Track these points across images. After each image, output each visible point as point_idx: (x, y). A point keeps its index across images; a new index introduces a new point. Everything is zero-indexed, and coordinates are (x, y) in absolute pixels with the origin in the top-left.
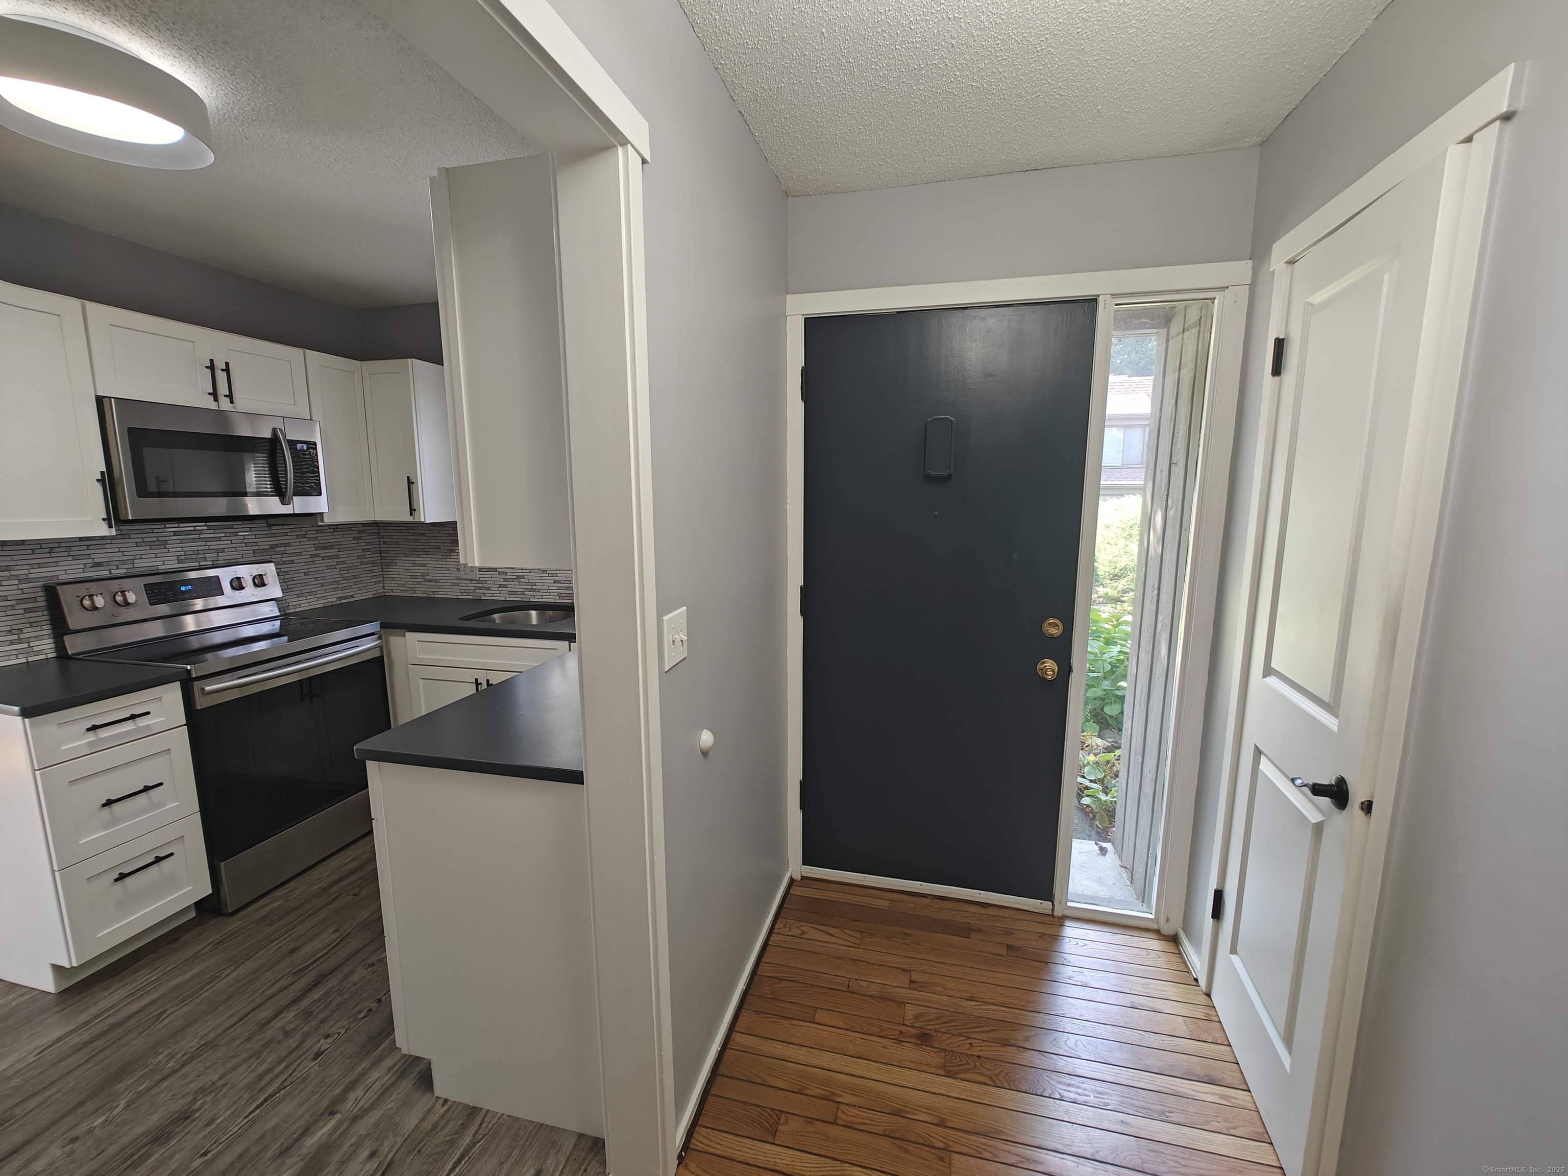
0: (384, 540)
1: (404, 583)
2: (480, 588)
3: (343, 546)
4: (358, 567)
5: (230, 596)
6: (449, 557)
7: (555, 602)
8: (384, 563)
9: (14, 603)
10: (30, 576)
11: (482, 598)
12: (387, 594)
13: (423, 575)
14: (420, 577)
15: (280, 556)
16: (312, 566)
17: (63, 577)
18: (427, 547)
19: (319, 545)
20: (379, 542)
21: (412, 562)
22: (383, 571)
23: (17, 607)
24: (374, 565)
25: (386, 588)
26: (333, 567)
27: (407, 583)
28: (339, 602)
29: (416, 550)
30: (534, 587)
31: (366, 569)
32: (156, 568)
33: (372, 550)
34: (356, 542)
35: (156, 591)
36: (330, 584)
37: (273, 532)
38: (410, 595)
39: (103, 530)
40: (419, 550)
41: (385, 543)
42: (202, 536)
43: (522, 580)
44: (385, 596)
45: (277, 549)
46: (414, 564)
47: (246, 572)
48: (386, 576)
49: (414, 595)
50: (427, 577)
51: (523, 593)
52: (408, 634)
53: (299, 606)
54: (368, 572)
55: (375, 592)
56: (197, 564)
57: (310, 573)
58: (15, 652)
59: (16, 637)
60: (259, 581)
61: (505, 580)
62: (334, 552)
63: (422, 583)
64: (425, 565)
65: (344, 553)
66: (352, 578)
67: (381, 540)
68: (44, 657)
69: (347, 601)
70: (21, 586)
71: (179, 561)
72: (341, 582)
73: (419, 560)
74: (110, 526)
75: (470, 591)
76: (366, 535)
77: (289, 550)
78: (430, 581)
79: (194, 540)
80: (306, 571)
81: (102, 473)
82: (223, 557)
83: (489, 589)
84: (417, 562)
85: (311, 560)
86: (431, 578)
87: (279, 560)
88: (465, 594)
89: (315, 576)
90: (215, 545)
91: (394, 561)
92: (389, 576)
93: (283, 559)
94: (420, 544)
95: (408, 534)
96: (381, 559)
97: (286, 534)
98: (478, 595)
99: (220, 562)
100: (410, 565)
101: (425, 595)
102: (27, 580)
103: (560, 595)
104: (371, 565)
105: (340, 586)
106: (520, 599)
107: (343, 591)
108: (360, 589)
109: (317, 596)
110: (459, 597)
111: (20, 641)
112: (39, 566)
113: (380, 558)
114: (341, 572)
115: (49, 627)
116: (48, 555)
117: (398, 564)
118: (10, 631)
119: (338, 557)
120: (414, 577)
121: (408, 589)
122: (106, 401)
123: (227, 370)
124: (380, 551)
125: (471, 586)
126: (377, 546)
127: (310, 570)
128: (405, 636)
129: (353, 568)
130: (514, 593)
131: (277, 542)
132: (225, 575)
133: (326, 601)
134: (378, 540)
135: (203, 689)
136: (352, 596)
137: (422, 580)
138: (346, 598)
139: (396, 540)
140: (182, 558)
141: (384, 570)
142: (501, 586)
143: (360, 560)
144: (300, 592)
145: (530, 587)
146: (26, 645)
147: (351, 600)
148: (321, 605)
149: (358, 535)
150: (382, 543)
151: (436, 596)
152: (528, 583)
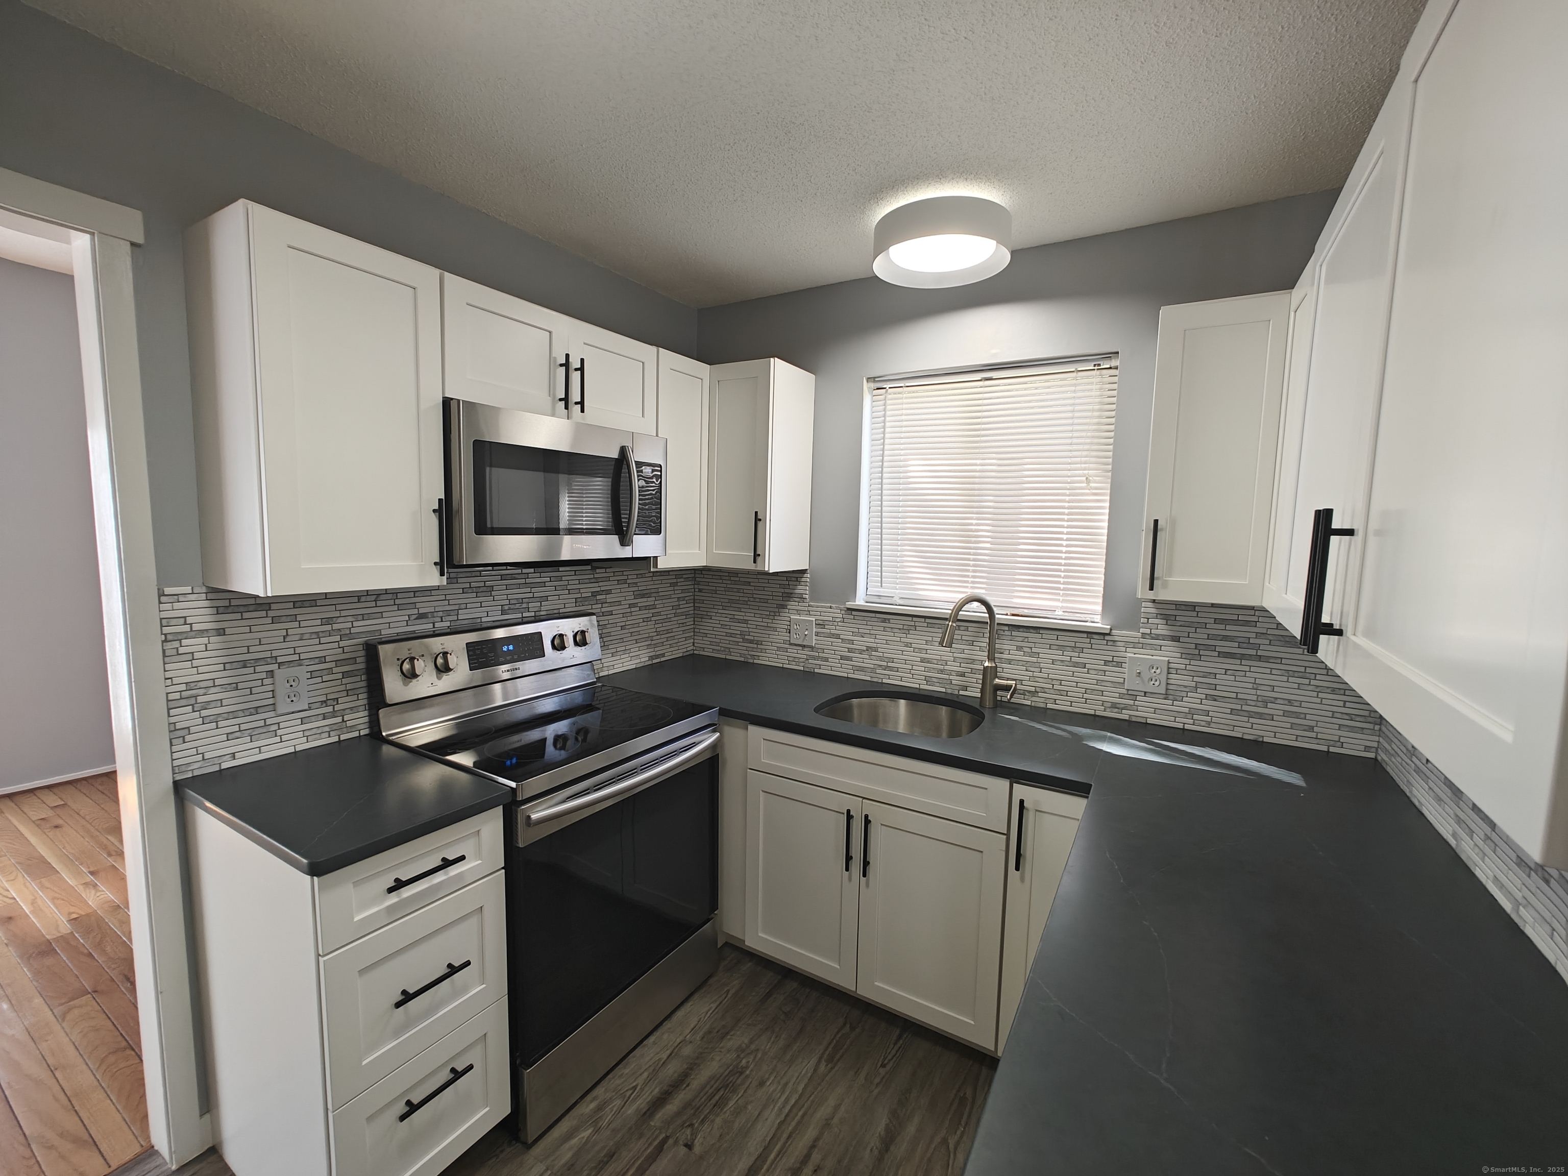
0: (700, 587)
1: (718, 641)
2: (814, 658)
3: (661, 594)
4: (672, 619)
5: (552, 657)
6: (777, 614)
7: (920, 689)
8: (698, 615)
9: (333, 664)
10: (353, 630)
11: (816, 671)
12: (695, 652)
13: (742, 634)
14: (738, 636)
15: (600, 606)
16: (629, 618)
17: (386, 632)
18: (752, 599)
19: (638, 593)
20: (694, 588)
21: (730, 616)
22: (694, 624)
23: (335, 670)
24: (688, 617)
25: (696, 645)
26: (649, 619)
27: (722, 641)
28: (650, 663)
29: (738, 602)
30: (890, 664)
31: (679, 622)
32: (479, 620)
33: (686, 599)
34: (672, 588)
35: (478, 652)
36: (644, 640)
37: (596, 576)
38: (724, 657)
39: (433, 579)
40: (741, 602)
41: (700, 591)
42: (528, 581)
43: (874, 653)
44: (694, 654)
45: (599, 597)
46: (733, 619)
47: (568, 627)
48: (698, 630)
49: (728, 657)
50: (746, 637)
51: (873, 671)
52: (752, 728)
53: (612, 667)
54: (681, 625)
55: (685, 650)
56: (520, 615)
57: (627, 627)
58: (327, 729)
59: (330, 709)
60: (581, 640)
61: (850, 650)
62: (650, 601)
63: (740, 644)
64: (746, 622)
65: (660, 602)
66: (665, 632)
67: (696, 586)
68: (356, 734)
69: (658, 660)
70: (342, 644)
71: (503, 612)
72: (654, 638)
73: (739, 615)
74: (442, 574)
75: (801, 660)
76: (683, 580)
77: (609, 599)
78: (751, 642)
79: (519, 586)
80: (623, 624)
81: (440, 500)
82: (547, 607)
83: (826, 660)
84: (736, 617)
85: (629, 610)
86: (752, 638)
87: (599, 610)
88: (794, 663)
89: (631, 630)
90: (539, 592)
91: (709, 614)
92: (701, 631)
93: (603, 610)
94: (742, 595)
95: (729, 582)
96: (694, 610)
97: (608, 579)
98: (810, 666)
99: (542, 613)
100: (728, 620)
101: (742, 659)
102: (350, 636)
103: (928, 680)
104: (684, 617)
105: (653, 642)
106: (869, 679)
107: (656, 649)
108: (671, 646)
109: (631, 655)
110: (785, 666)
111: (334, 714)
112: (363, 617)
113: (692, 608)
114: (656, 626)
115: (365, 696)
116: (373, 604)
117: (713, 618)
118: (325, 702)
119: (654, 607)
120: (731, 635)
121: (722, 649)
122: (453, 405)
123: (581, 369)
124: (694, 599)
125: (803, 654)
126: (691, 594)
127: (628, 623)
128: (747, 729)
129: (666, 620)
130: (861, 669)
131: (598, 589)
132: (548, 629)
133: (638, 661)
134: (692, 587)
135: (529, 817)
136: (663, 655)
137: (741, 640)
138: (657, 657)
139: (714, 588)
140: (506, 608)
141: (696, 623)
142: (842, 658)
143: (674, 611)
144: (614, 650)
145: (885, 664)
146: (339, 719)
147: (663, 659)
148: (634, 667)
149: (675, 581)
150: (697, 590)
151: (756, 661)
152: (881, 659)
